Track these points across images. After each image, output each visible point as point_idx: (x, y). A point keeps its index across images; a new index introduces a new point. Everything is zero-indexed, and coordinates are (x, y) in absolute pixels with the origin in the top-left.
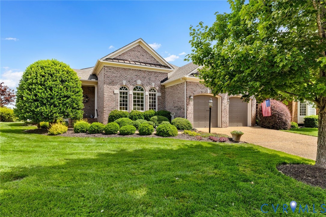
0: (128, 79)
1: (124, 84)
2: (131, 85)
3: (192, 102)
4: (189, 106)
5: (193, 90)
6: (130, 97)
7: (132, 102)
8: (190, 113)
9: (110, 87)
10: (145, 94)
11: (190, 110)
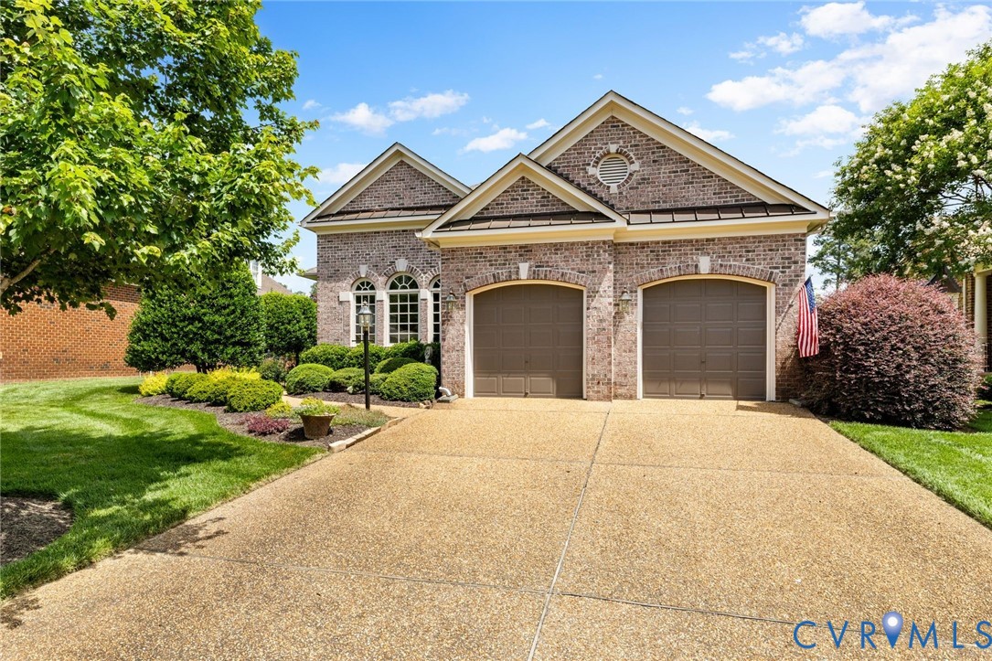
0: (374, 260)
1: (363, 276)
2: (380, 275)
3: (461, 312)
4: (451, 328)
5: (462, 274)
6: (382, 308)
7: (382, 321)
8: (454, 348)
9: (330, 286)
10: (421, 296)
11: (453, 339)
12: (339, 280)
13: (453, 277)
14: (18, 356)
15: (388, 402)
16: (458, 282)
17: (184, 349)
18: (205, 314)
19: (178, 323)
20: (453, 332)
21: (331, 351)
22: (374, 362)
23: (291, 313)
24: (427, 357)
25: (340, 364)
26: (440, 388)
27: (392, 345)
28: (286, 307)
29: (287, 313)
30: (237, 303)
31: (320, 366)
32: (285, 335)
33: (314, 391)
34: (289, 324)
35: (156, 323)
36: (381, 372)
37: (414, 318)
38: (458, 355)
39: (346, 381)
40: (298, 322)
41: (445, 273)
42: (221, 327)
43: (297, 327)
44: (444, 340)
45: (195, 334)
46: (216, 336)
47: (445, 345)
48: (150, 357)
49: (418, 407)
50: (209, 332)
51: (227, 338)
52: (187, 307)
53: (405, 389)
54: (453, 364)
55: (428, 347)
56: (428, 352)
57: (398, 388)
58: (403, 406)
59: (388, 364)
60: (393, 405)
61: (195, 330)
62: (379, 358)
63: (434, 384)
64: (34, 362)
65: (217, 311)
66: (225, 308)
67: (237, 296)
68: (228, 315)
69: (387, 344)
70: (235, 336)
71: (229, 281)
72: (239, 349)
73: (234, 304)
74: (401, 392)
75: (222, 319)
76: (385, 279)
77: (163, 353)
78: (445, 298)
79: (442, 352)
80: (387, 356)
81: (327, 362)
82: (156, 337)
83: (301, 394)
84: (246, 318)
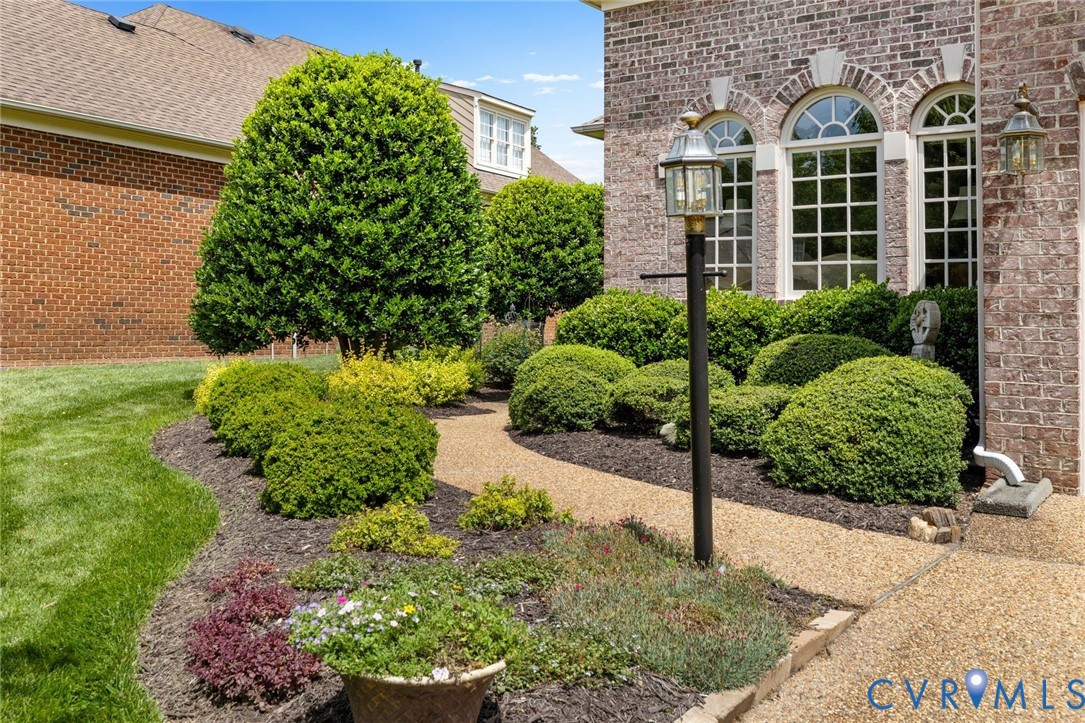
0: (749, 61)
1: (720, 106)
2: (765, 100)
3: (1060, 176)
4: (1019, 233)
5: (1068, 34)
6: (773, 192)
7: (773, 227)
8: (1032, 307)
9: (634, 140)
10: (886, 153)
11: (1028, 275)
12: (657, 124)
13: (1029, 50)
14: (22, 314)
15: (789, 495)
16: (1049, 65)
17: (294, 301)
18: (339, 218)
19: (280, 239)
20: (1028, 247)
21: (631, 312)
22: (748, 345)
23: (568, 221)
24: (919, 336)
25: (653, 347)
26: (979, 450)
27: (799, 295)
28: (558, 208)
29: (558, 221)
30: (413, 189)
31: (597, 352)
32: (554, 273)
33: (571, 428)
34: (562, 246)
35: (239, 238)
36: (768, 378)
37: (866, 218)
38: (1049, 334)
39: (658, 405)
40: (582, 243)
41: (995, 37)
42: (373, 248)
43: (580, 253)
44: (993, 277)
45: (317, 265)
46: (364, 272)
47: (994, 298)
48: (226, 322)
49: (905, 530)
50: (347, 262)
51: (391, 276)
52: (303, 201)
53: (850, 453)
54: (1030, 365)
55: (922, 304)
56: (926, 319)
57: (825, 447)
58: (847, 522)
59: (787, 355)
60: (805, 512)
61: (316, 255)
62: (762, 334)
63: (959, 437)
64: (56, 326)
65: (371, 210)
66: (385, 202)
67: (415, 172)
68: (393, 219)
69: (787, 292)
70: (410, 271)
71: (396, 136)
72: (417, 302)
73: (407, 193)
74: (837, 463)
75: (378, 228)
76: (779, 109)
77: (251, 311)
78: (997, 127)
79: (985, 321)
80: (787, 327)
81: (618, 340)
82: (240, 272)
83: (537, 432)
84: (435, 226)
